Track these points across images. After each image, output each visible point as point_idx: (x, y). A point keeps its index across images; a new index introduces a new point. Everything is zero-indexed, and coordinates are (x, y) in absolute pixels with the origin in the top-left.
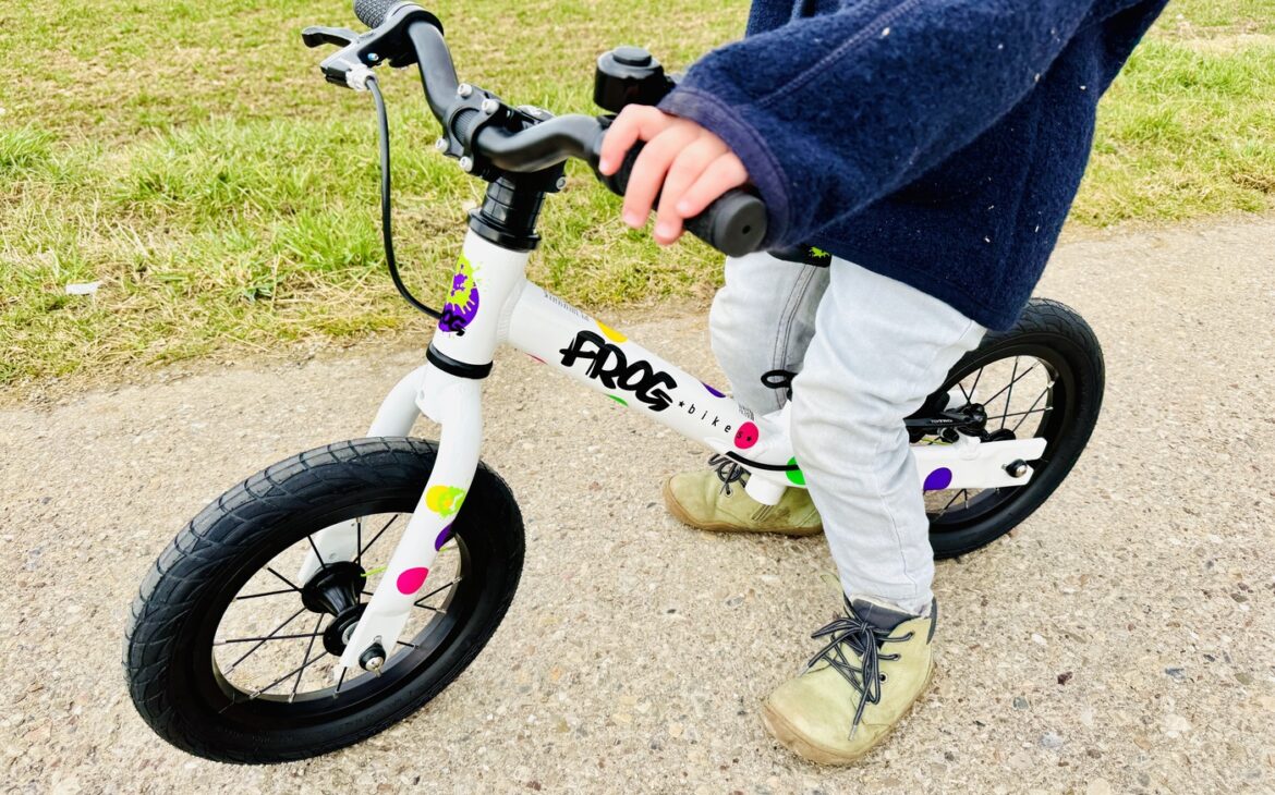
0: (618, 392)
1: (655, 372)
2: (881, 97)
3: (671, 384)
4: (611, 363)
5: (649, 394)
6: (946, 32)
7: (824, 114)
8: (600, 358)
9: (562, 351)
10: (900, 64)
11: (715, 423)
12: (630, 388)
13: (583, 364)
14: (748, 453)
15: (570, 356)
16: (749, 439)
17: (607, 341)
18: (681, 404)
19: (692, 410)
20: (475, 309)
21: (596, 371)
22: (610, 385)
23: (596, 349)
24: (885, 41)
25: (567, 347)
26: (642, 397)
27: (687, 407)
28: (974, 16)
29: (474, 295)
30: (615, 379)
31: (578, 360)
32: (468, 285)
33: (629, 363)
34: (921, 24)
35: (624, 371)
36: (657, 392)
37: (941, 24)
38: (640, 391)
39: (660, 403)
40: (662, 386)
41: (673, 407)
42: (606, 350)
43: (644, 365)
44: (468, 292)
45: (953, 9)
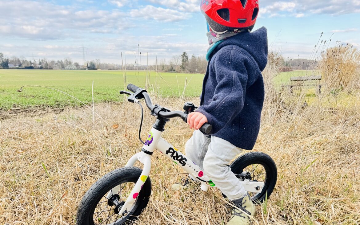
0: (176, 161)
1: (183, 157)
2: (225, 111)
3: (186, 160)
4: (175, 155)
5: (182, 162)
6: (231, 101)
7: (217, 115)
8: (173, 153)
9: (166, 151)
10: (227, 106)
11: (194, 170)
12: (178, 160)
13: (170, 154)
14: (201, 178)
15: (168, 152)
16: (201, 175)
17: (175, 150)
18: (188, 165)
19: (190, 166)
20: (152, 141)
21: (172, 156)
22: (174, 159)
23: (173, 151)
24: (224, 104)
25: (167, 150)
26: (180, 162)
27: (189, 166)
28: (235, 98)
29: (152, 139)
30: (176, 158)
31: (169, 153)
32: (151, 137)
33: (178, 155)
34: (228, 100)
35: (177, 156)
36: (183, 162)
37: (231, 100)
38: (180, 161)
39: (184, 164)
40: (184, 160)
41: (186, 165)
42: (174, 152)
43: (181, 156)
44: (151, 138)
45: (232, 98)
